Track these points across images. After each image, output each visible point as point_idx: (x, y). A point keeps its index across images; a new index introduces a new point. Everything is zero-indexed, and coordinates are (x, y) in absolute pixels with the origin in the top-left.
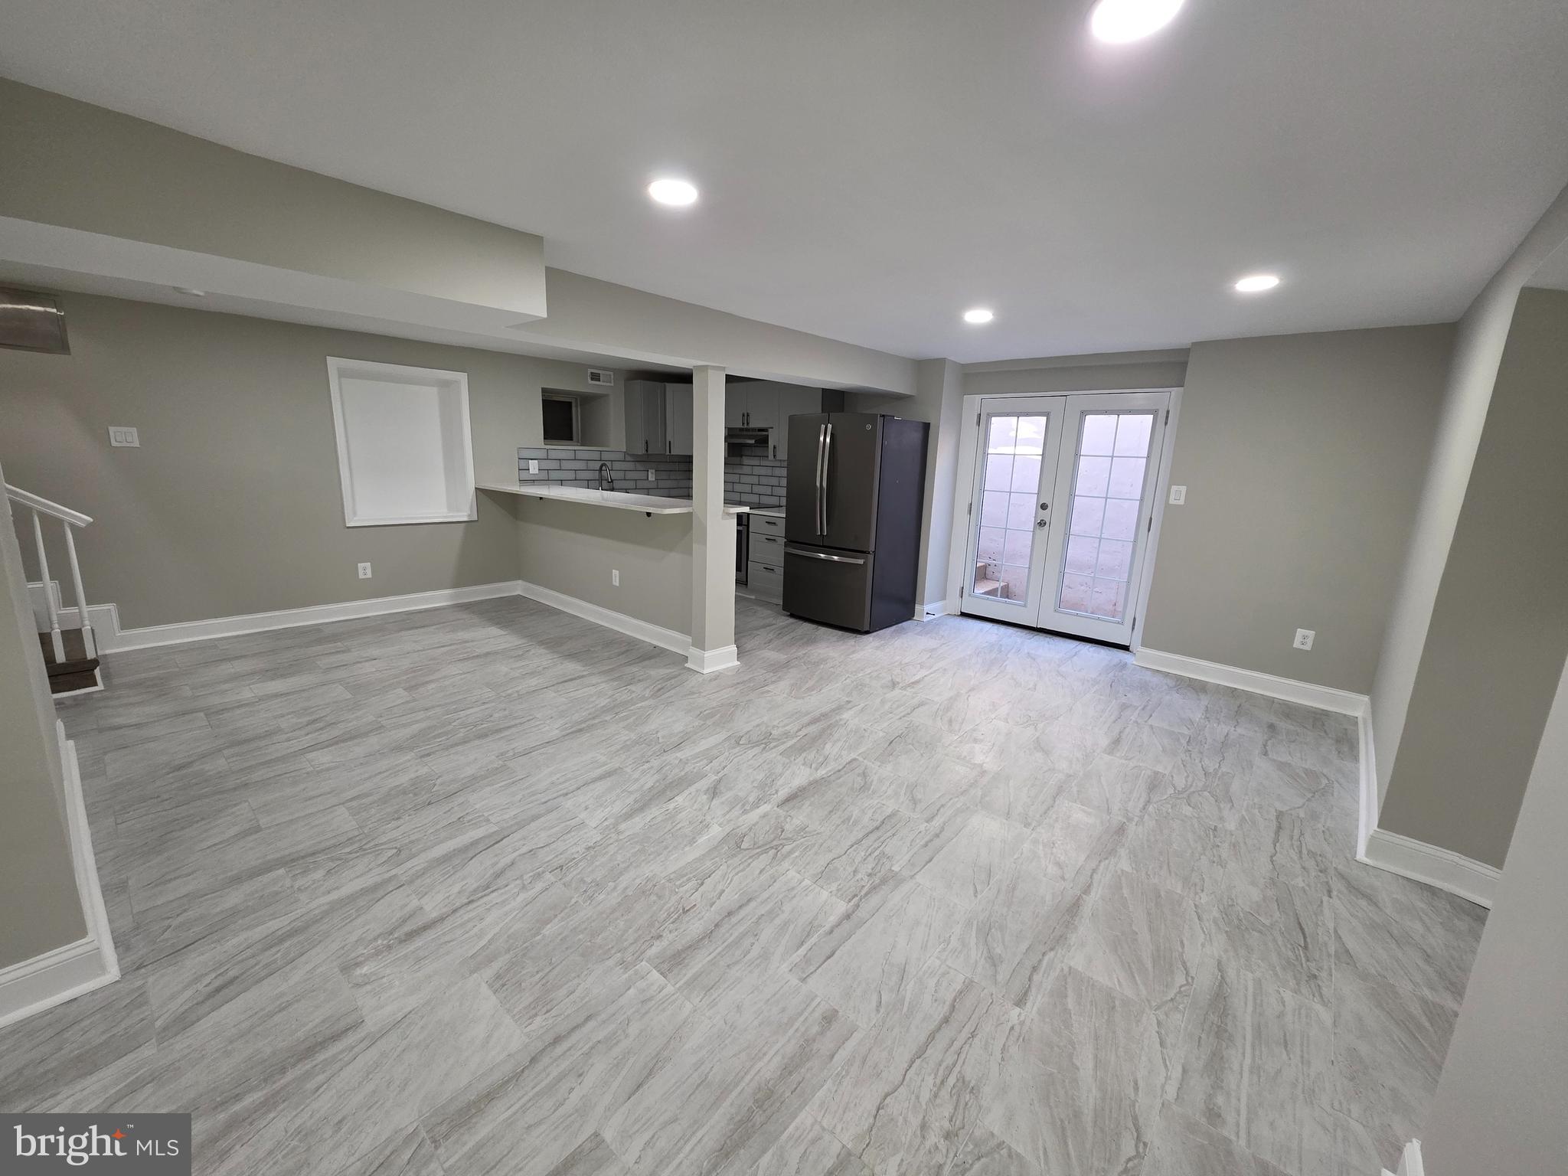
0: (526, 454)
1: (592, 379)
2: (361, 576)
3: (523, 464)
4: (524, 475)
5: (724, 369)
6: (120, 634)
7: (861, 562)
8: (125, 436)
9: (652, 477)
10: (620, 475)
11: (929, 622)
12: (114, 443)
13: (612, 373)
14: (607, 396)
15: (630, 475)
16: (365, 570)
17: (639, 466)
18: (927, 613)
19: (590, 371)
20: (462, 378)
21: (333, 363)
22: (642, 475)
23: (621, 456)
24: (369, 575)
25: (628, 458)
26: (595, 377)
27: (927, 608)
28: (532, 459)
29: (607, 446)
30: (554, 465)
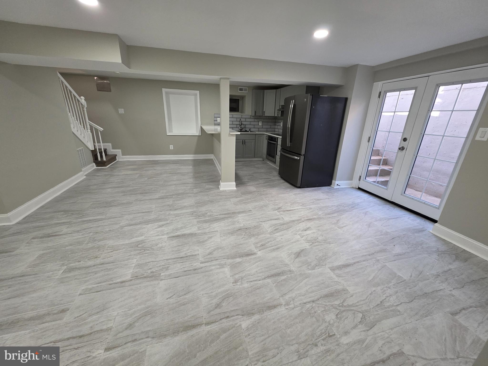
0: (216, 116)
1: (240, 90)
2: (171, 149)
3: (215, 119)
4: (216, 122)
5: (229, 79)
6: (122, 156)
7: (299, 158)
8: (121, 111)
9: (260, 124)
10: (249, 123)
11: (337, 189)
12: (120, 113)
13: (247, 88)
14: (246, 96)
15: (252, 123)
16: (171, 147)
17: (256, 120)
18: (337, 185)
19: (239, 88)
20: (198, 92)
21: (164, 90)
22: (257, 123)
23: (249, 117)
24: (173, 149)
25: (252, 117)
26: (241, 90)
27: (337, 182)
28: (218, 117)
29: (245, 113)
30: (235, 120)
